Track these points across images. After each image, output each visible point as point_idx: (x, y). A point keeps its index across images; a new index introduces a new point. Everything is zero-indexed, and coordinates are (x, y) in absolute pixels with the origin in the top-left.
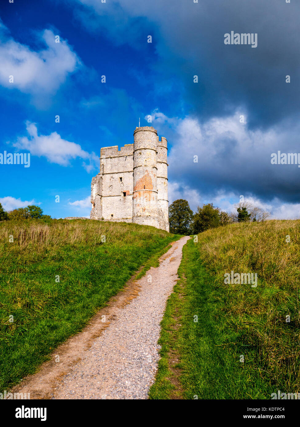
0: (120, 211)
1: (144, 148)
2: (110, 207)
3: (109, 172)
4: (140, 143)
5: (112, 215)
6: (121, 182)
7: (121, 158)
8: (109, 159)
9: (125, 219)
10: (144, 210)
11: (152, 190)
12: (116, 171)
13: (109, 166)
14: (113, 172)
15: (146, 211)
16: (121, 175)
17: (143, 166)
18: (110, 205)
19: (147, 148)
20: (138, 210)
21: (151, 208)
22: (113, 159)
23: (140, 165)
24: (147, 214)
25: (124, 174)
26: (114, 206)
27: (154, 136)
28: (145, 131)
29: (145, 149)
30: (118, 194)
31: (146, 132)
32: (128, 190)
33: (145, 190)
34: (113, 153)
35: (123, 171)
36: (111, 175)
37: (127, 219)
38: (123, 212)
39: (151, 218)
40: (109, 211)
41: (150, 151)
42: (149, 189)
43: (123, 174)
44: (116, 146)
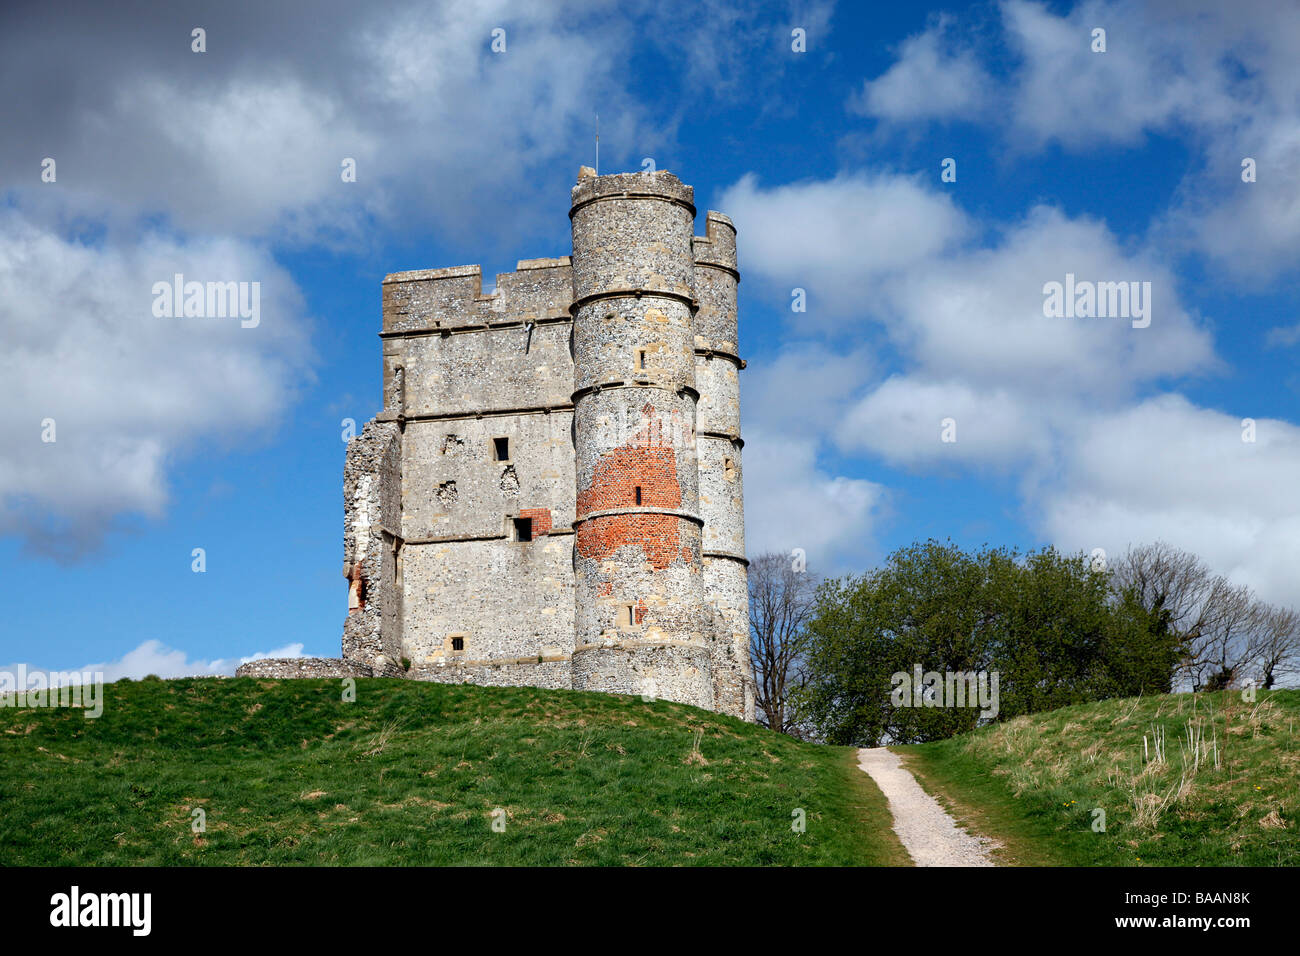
0: (502, 619)
1: (628, 287)
2: (448, 601)
3: (434, 408)
4: (612, 260)
5: (458, 643)
6: (503, 465)
7: (498, 336)
8: (435, 339)
9: (529, 662)
10: (639, 614)
11: (679, 511)
12: (474, 405)
13: (433, 378)
14: (458, 409)
15: (649, 619)
16: (502, 427)
17: (628, 382)
18: (443, 590)
19: (647, 287)
20: (606, 616)
21: (671, 603)
22: (457, 339)
23: (611, 380)
24: (656, 636)
25: (518, 421)
26: (468, 594)
27: (681, 221)
28: (633, 196)
29: (638, 294)
30: (490, 532)
31: (638, 203)
32: (541, 506)
33: (639, 509)
34: (455, 304)
35: (511, 406)
36: (448, 426)
37: (540, 660)
38: (520, 623)
39: (677, 660)
40: (439, 620)
41: (662, 302)
42: (665, 503)
43: (512, 418)
44: (470, 269)
